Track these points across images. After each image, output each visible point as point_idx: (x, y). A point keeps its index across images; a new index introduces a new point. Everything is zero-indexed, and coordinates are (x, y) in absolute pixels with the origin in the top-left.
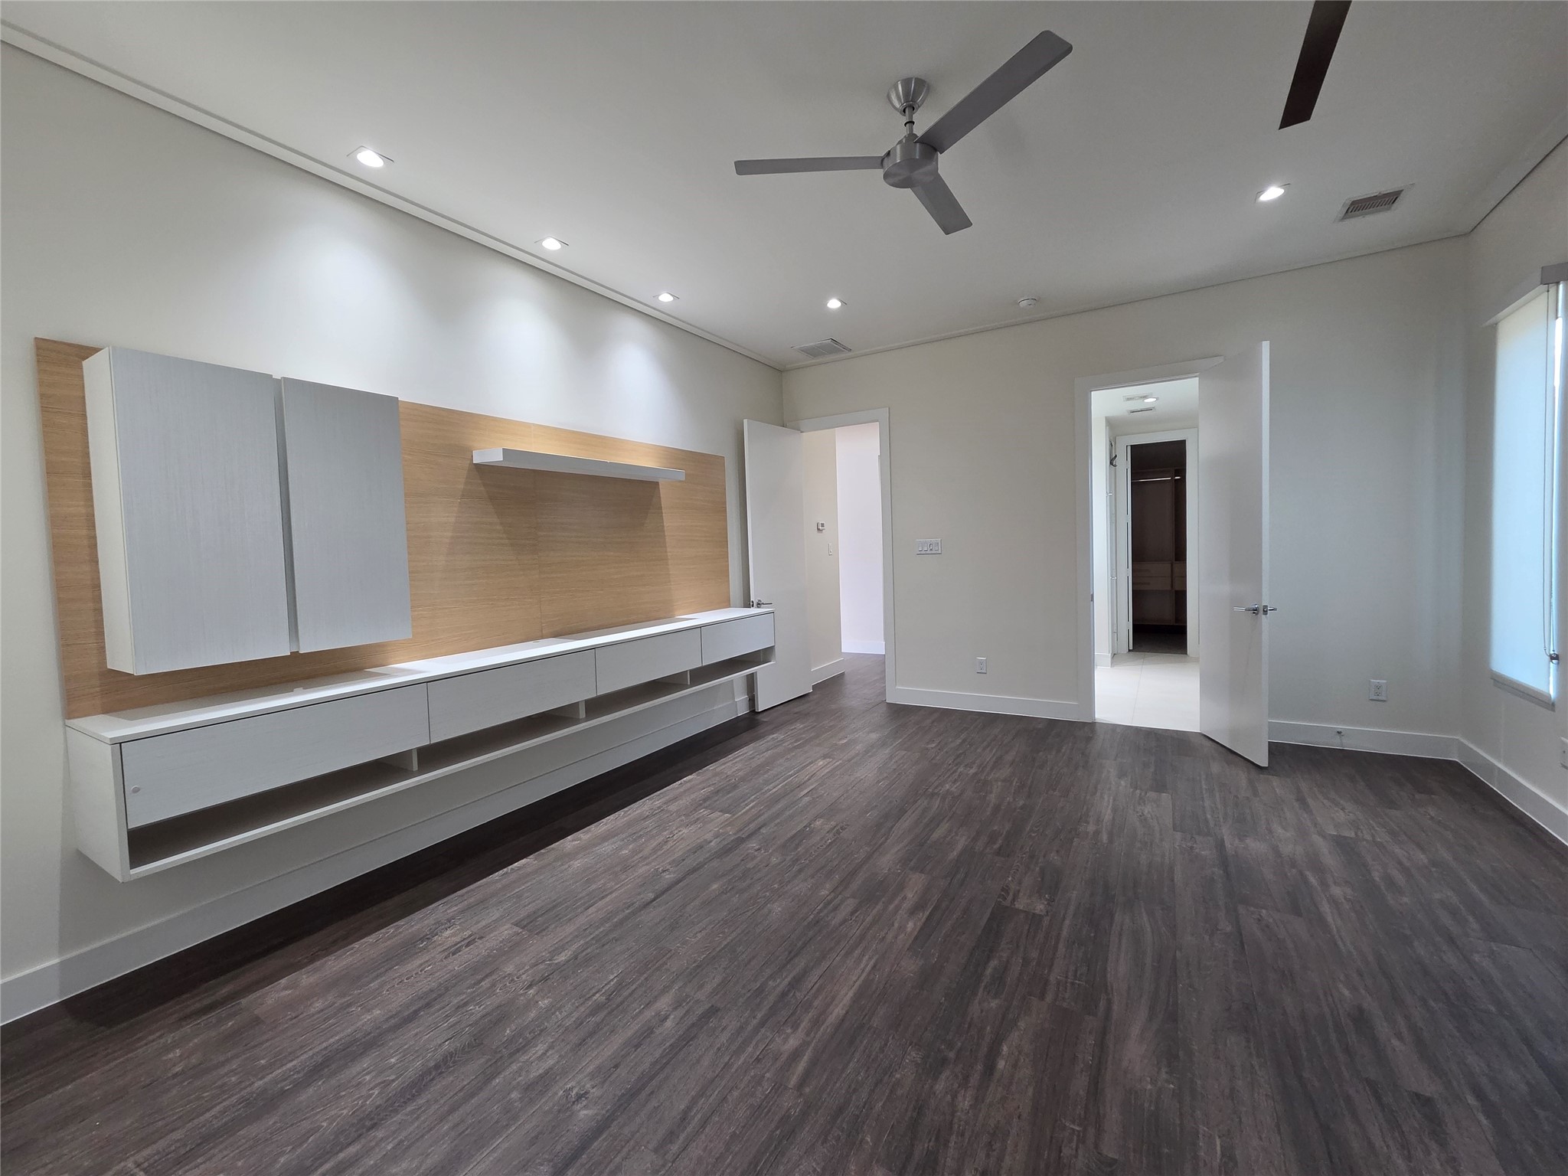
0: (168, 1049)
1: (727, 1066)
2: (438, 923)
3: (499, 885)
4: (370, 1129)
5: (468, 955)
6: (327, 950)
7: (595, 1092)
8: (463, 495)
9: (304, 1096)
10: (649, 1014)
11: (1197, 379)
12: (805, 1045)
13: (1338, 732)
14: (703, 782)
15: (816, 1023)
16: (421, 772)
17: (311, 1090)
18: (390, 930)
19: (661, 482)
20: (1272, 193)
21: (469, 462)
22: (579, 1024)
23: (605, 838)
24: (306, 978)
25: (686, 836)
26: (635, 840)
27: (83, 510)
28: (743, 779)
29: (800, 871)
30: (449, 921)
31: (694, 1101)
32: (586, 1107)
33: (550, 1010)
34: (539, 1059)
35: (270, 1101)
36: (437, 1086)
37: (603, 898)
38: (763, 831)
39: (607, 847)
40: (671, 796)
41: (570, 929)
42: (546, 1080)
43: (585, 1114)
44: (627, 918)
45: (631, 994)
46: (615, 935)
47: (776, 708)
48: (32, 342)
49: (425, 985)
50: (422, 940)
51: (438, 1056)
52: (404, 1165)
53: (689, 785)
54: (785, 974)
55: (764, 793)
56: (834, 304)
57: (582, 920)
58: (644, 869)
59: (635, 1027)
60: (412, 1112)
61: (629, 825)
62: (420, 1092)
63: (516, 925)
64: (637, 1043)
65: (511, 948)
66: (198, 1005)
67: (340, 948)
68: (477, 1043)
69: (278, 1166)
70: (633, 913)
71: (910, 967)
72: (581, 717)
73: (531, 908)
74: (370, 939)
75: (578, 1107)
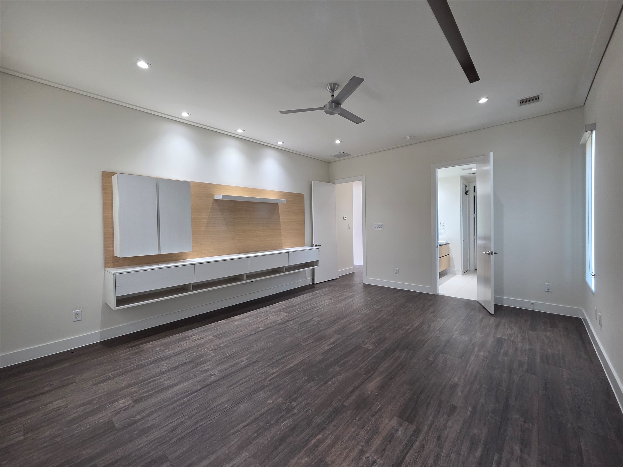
0: (122, 353)
1: (254, 373)
2: (193, 334)
3: (213, 326)
4: (162, 374)
5: (198, 342)
6: (163, 337)
7: (218, 374)
8: (211, 209)
9: (149, 367)
10: (238, 360)
11: (476, 164)
12: (278, 371)
13: (532, 304)
14: (285, 304)
15: (283, 367)
16: (193, 291)
17: (151, 366)
18: (180, 334)
19: (279, 203)
20: (483, 100)
21: (213, 199)
22: (220, 360)
23: (247, 317)
24: (156, 343)
25: (272, 318)
26: (256, 318)
27: (111, 215)
28: (298, 304)
29: (302, 331)
30: (196, 334)
31: (241, 379)
32: (214, 377)
33: (214, 356)
34: (206, 366)
35: (142, 366)
36: (180, 368)
37: (240, 332)
38: (296, 319)
39: (247, 320)
40: (273, 307)
41: (228, 339)
42: (207, 371)
43: (213, 378)
44: (245, 337)
45: (236, 355)
46: (239, 341)
47: (321, 283)
48: (101, 172)
49: (185, 347)
50: (188, 337)
51: (183, 362)
52: (168, 382)
53: (280, 304)
54: (281, 355)
55: (303, 309)
56: (338, 142)
57: (232, 337)
58: (255, 326)
59: (234, 362)
60: (173, 373)
61: (257, 314)
62: (176, 369)
63: (213, 336)
64: (232, 366)
65: (211, 341)
66: (130, 346)
67: (167, 337)
68: (193, 361)
69: (141, 378)
70: (247, 337)
71: (319, 358)
72: (245, 279)
73: (219, 333)
74: (175, 336)
75: (212, 377)
